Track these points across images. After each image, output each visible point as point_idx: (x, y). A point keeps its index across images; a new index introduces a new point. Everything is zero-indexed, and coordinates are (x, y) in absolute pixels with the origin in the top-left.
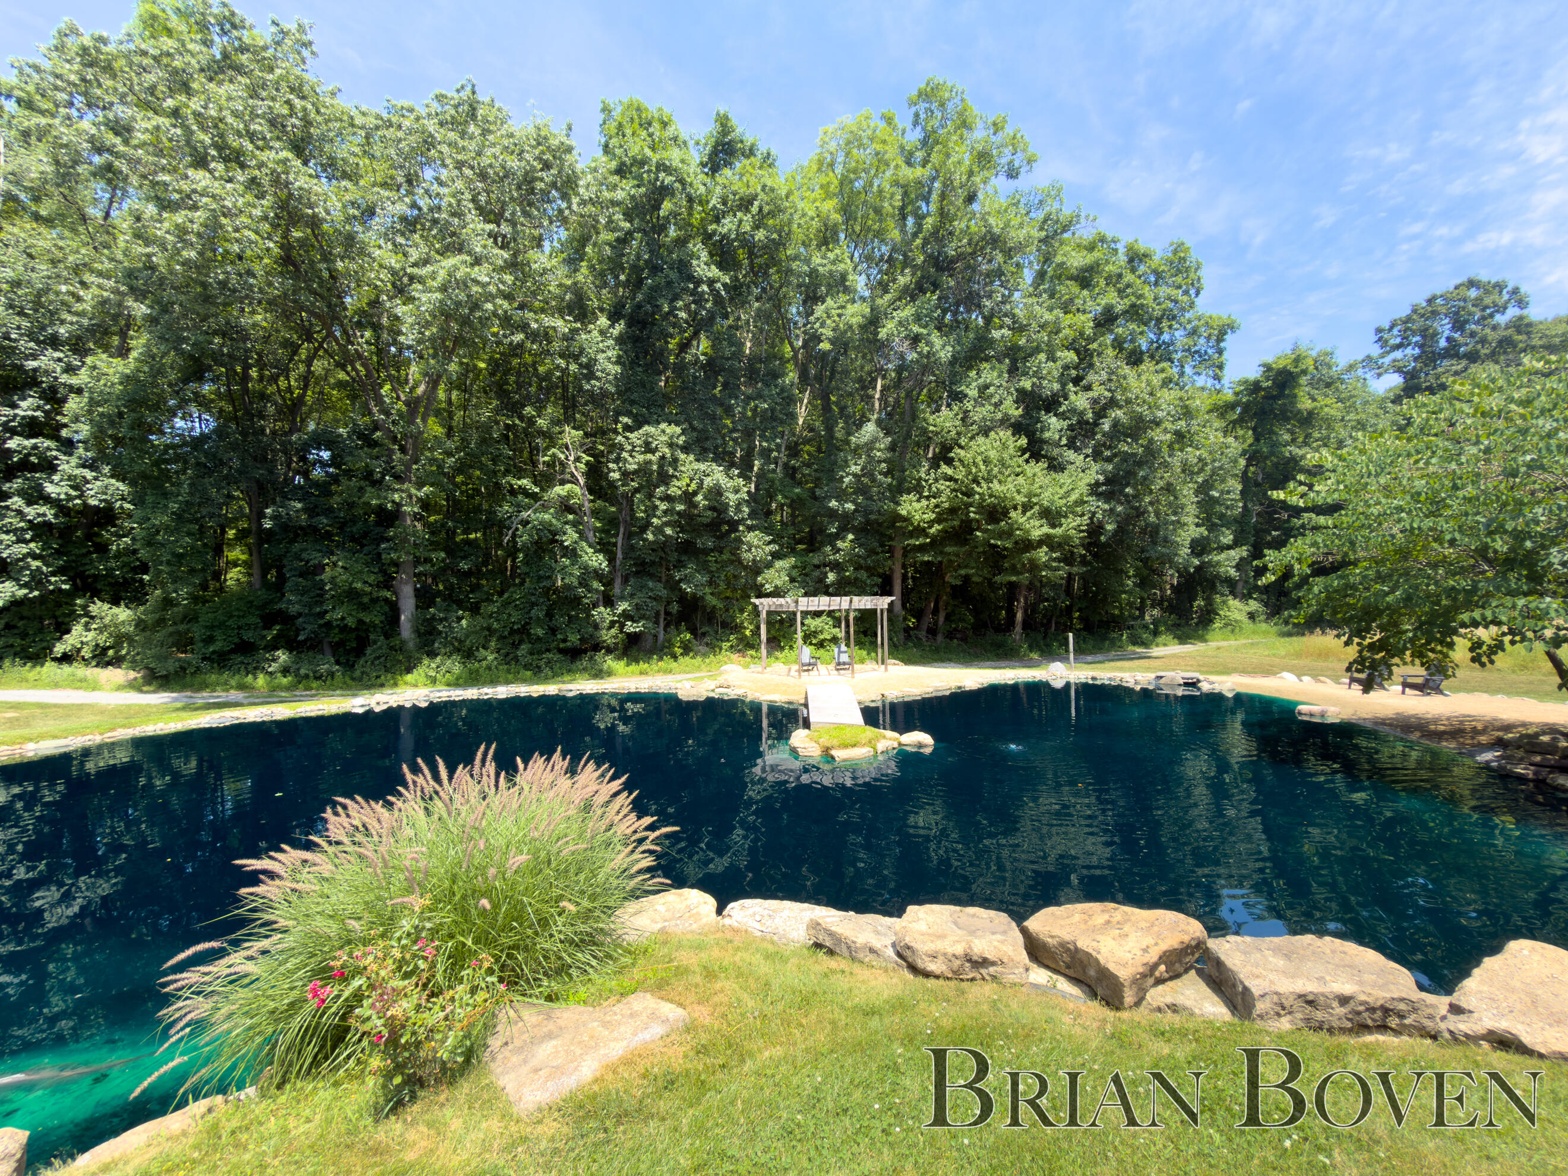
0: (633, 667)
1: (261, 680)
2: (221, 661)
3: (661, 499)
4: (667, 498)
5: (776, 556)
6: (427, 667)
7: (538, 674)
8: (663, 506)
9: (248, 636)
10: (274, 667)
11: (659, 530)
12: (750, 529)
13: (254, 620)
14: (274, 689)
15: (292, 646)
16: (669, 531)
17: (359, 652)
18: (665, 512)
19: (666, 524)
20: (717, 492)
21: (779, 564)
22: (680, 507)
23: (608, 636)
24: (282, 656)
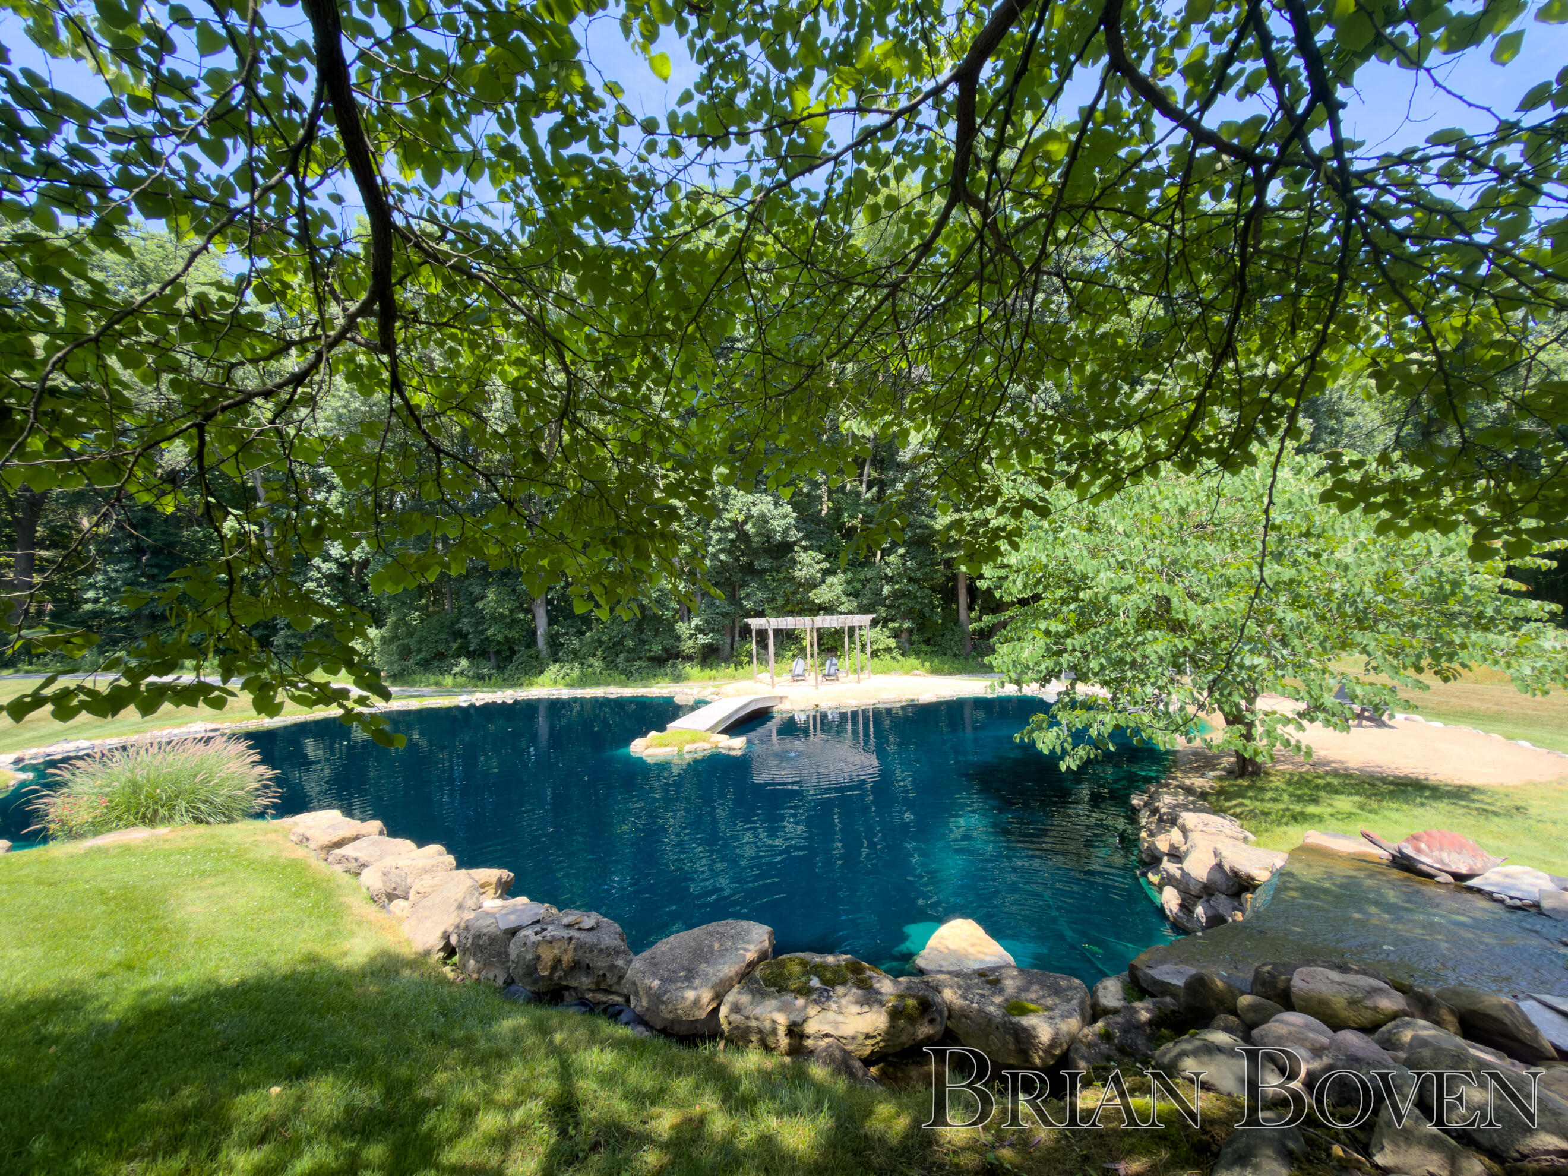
0: (708, 672)
1: (449, 680)
2: (426, 665)
3: (715, 530)
4: (719, 529)
5: (826, 572)
6: (553, 670)
7: (629, 676)
8: (716, 536)
9: (441, 648)
10: (456, 670)
11: (715, 556)
12: (805, 549)
13: (444, 636)
14: (455, 686)
15: (469, 655)
16: (723, 557)
17: (509, 659)
18: (719, 541)
19: (722, 550)
20: (763, 520)
21: (830, 579)
22: (732, 536)
23: (687, 646)
24: (464, 662)
